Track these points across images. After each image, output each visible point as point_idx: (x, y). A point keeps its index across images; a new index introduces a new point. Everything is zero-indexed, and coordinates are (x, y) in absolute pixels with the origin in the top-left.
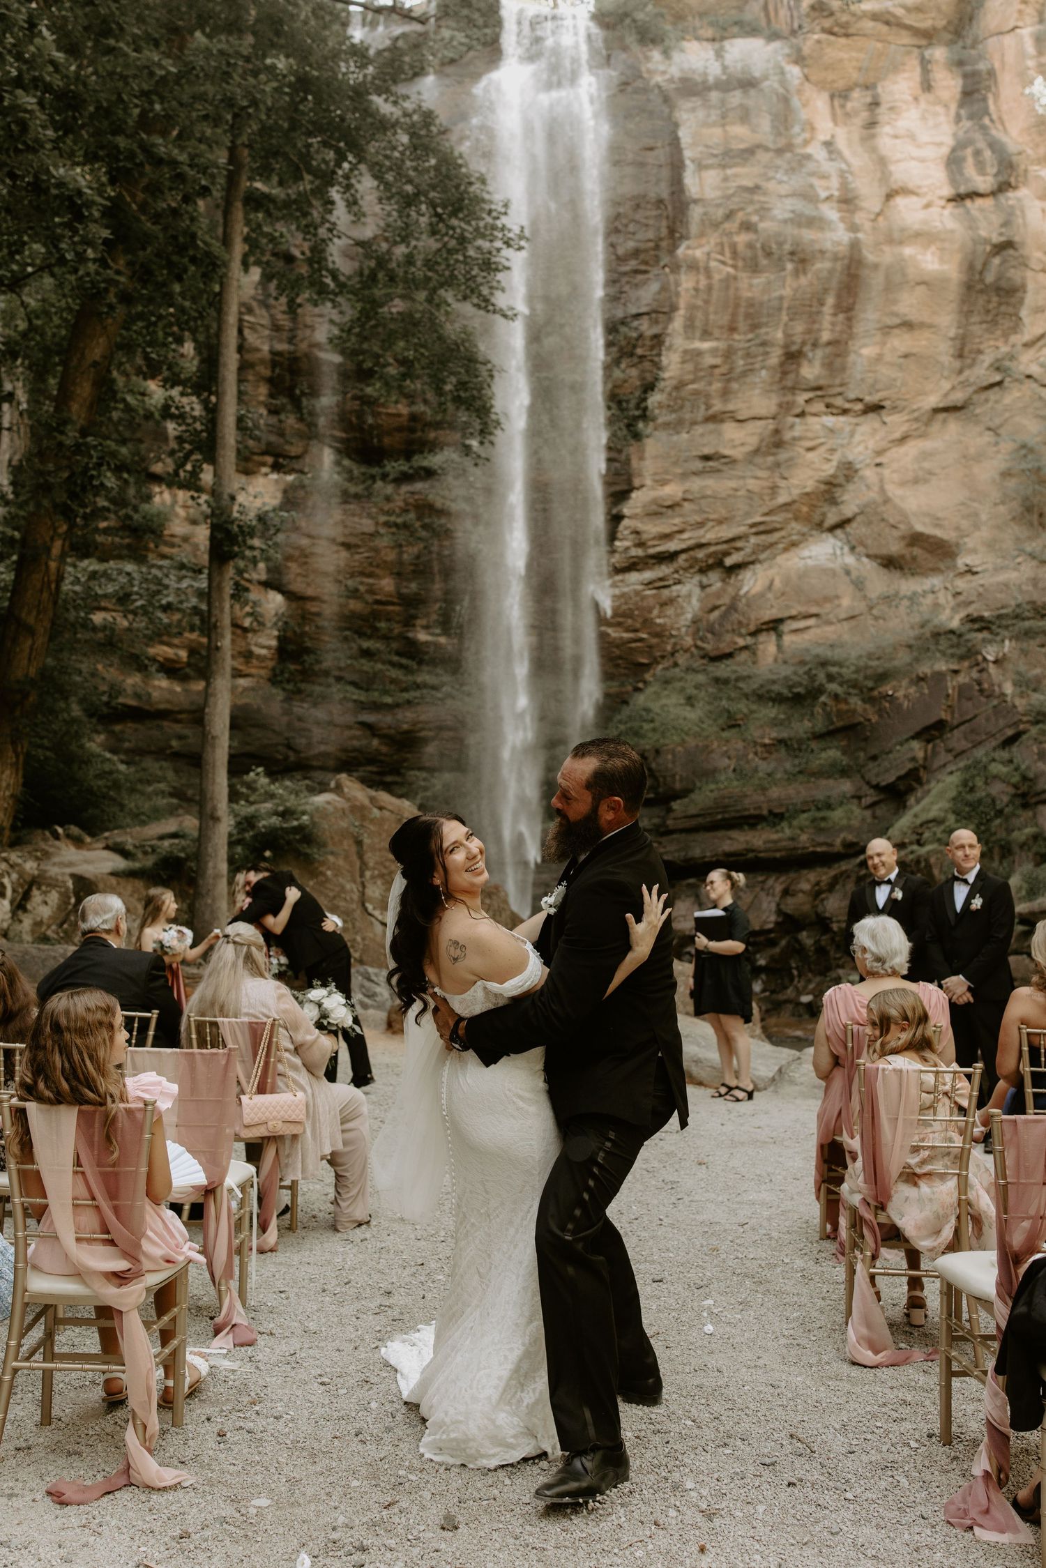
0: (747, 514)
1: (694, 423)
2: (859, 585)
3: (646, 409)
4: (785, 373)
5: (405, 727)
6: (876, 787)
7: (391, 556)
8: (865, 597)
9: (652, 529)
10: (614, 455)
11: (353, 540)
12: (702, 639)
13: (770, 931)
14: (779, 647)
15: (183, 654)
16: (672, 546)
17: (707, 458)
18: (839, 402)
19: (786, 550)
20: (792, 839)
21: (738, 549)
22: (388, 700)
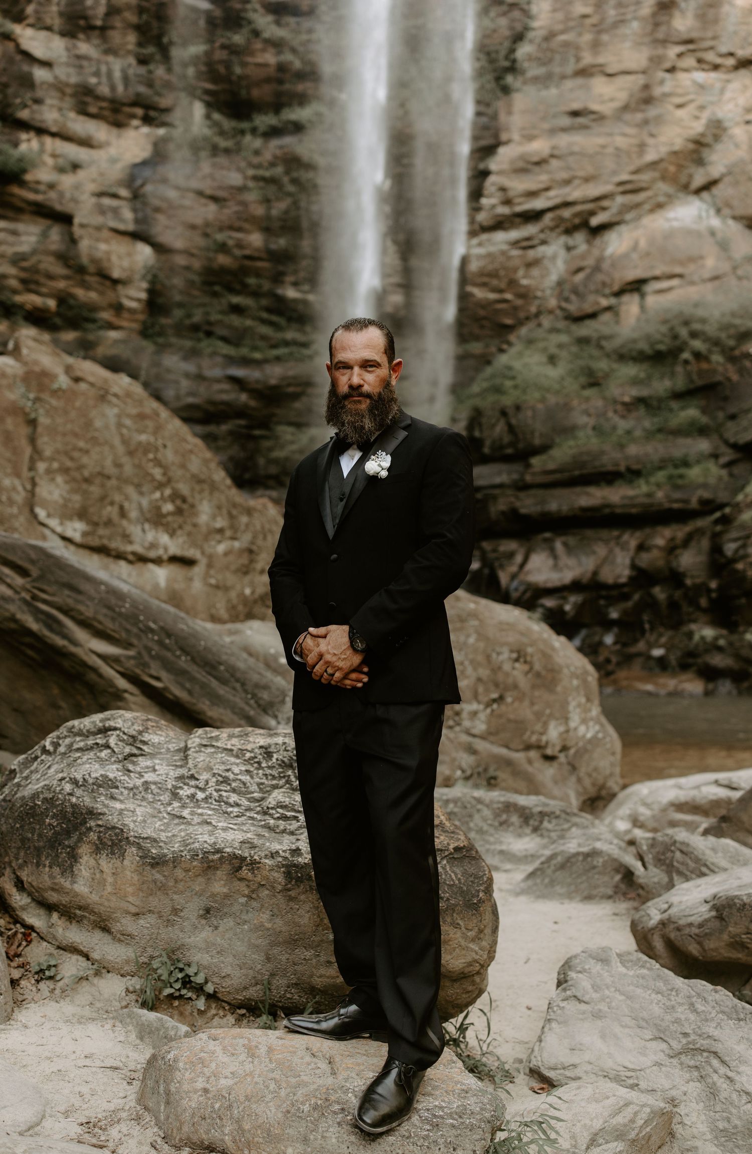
0: (614, 173)
1: (563, 77)
2: (724, 246)
3: (514, 61)
4: (657, 25)
5: (273, 382)
6: (735, 446)
7: (259, 211)
8: (730, 258)
9: (518, 185)
10: (482, 109)
11: (220, 194)
12: (567, 300)
13: (623, 585)
14: (642, 308)
15: (52, 303)
16: (539, 204)
17: (575, 114)
18: (710, 57)
19: (652, 211)
20: (649, 495)
21: (604, 209)
22: (257, 355)
